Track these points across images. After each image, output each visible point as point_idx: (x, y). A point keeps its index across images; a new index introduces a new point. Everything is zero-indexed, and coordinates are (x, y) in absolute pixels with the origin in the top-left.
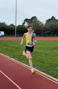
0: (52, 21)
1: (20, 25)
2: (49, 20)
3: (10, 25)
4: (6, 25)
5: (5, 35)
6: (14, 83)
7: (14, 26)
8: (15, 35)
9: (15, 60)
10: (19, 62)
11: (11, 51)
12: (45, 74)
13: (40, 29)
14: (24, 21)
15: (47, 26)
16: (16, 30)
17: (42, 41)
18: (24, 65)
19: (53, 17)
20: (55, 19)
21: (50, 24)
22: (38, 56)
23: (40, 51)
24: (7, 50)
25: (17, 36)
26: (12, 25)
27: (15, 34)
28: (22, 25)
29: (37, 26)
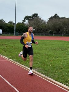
0: (55, 19)
1: (20, 23)
2: (52, 18)
3: (9, 23)
4: (4, 23)
5: (3, 34)
6: (13, 87)
7: (14, 24)
8: (15, 34)
9: (13, 61)
10: (19, 63)
11: (9, 51)
12: (46, 77)
13: (42, 27)
14: (25, 19)
15: (50, 25)
16: (15, 28)
17: (43, 40)
18: (23, 67)
19: (56, 15)
20: (58, 17)
21: (52, 22)
22: (39, 57)
23: (41, 52)
24: (5, 50)
25: (16, 35)
26: (11, 23)
27: (14, 32)
28: (22, 23)
29: (38, 24)
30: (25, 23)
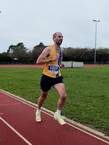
14: (9, 48)
19: (41, 43)
20: (43, 45)
30: (10, 52)
